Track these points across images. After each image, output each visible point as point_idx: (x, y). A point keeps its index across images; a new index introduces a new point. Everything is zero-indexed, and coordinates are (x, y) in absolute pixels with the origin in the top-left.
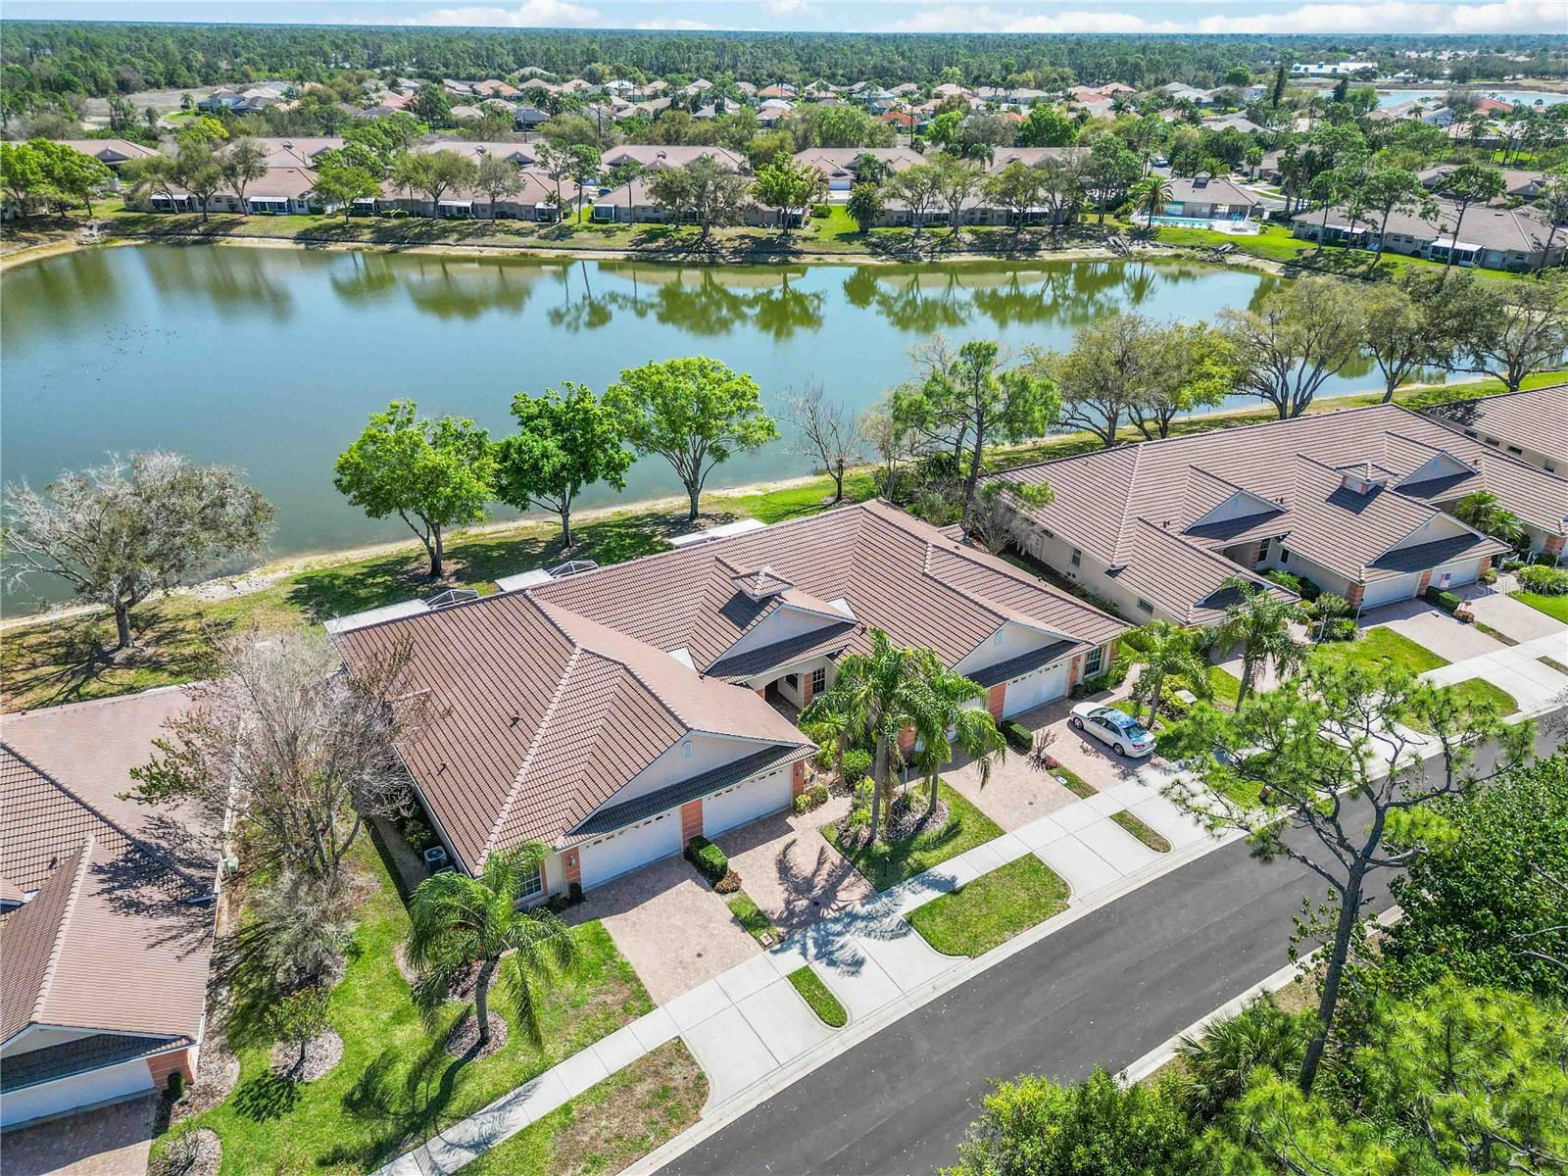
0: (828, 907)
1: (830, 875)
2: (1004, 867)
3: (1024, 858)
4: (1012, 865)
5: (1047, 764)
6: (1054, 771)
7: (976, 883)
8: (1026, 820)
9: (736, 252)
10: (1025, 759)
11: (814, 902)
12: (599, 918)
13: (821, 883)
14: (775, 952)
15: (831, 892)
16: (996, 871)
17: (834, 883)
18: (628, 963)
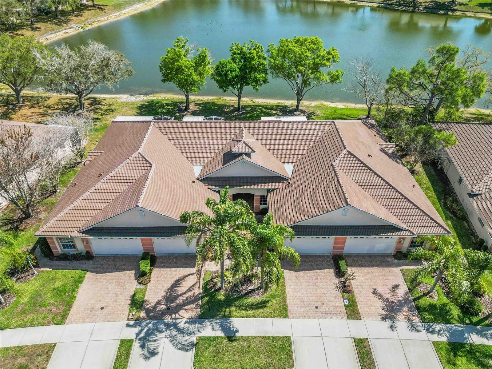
0: (171, 315)
1: (187, 299)
2: (269, 337)
3: (284, 337)
4: (273, 338)
5: (345, 289)
6: (346, 295)
7: (246, 339)
8: (305, 315)
9: (426, 8)
10: (337, 280)
11: (168, 309)
12: (87, 271)
13: (180, 301)
14: (128, 325)
15: (179, 308)
16: (263, 337)
17: (185, 304)
18: (76, 297)
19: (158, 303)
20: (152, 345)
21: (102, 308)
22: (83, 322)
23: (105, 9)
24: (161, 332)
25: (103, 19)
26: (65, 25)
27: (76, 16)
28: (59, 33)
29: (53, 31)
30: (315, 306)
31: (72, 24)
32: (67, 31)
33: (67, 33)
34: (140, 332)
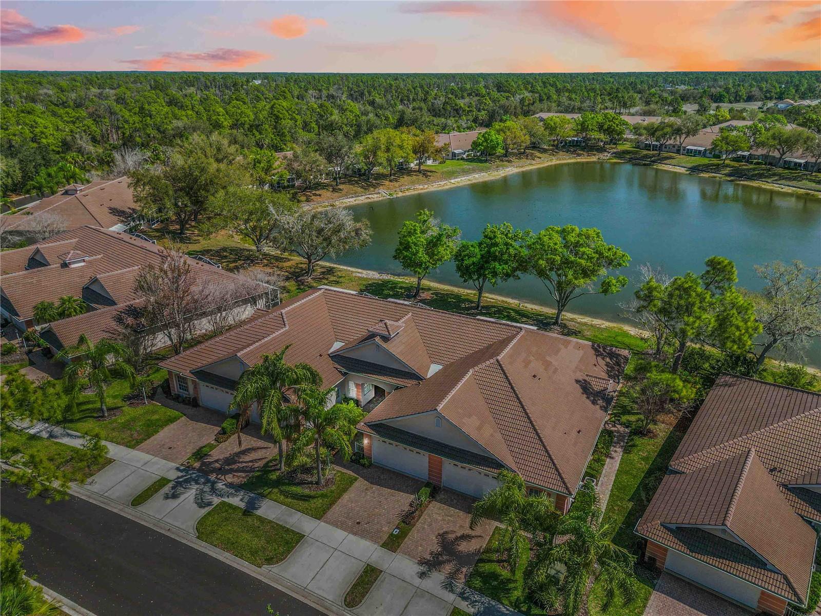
0: (218, 474)
1: (243, 467)
2: (284, 528)
3: (298, 533)
4: (288, 530)
5: (408, 520)
6: (403, 524)
7: (262, 520)
8: (339, 525)
10: (406, 508)
11: (220, 469)
12: (185, 415)
13: (235, 467)
14: (178, 469)
15: (231, 471)
16: (278, 525)
17: (238, 470)
18: (158, 432)
19: (217, 461)
20: (180, 490)
21: (170, 448)
22: (148, 453)
23: (430, 176)
24: (197, 483)
25: (421, 187)
26: (372, 189)
27: (391, 181)
28: (360, 198)
29: (356, 195)
30: (358, 521)
31: (381, 190)
32: (370, 196)
33: (369, 198)
34: (182, 477)
